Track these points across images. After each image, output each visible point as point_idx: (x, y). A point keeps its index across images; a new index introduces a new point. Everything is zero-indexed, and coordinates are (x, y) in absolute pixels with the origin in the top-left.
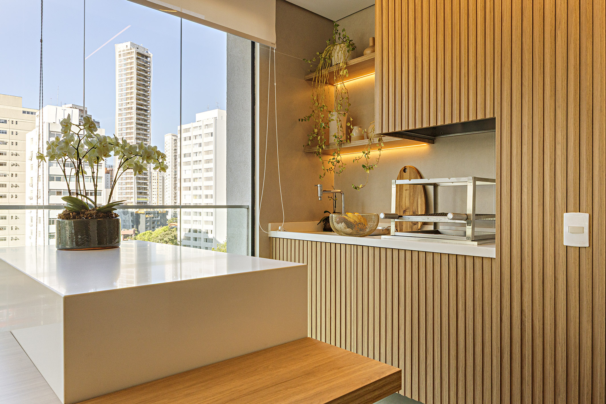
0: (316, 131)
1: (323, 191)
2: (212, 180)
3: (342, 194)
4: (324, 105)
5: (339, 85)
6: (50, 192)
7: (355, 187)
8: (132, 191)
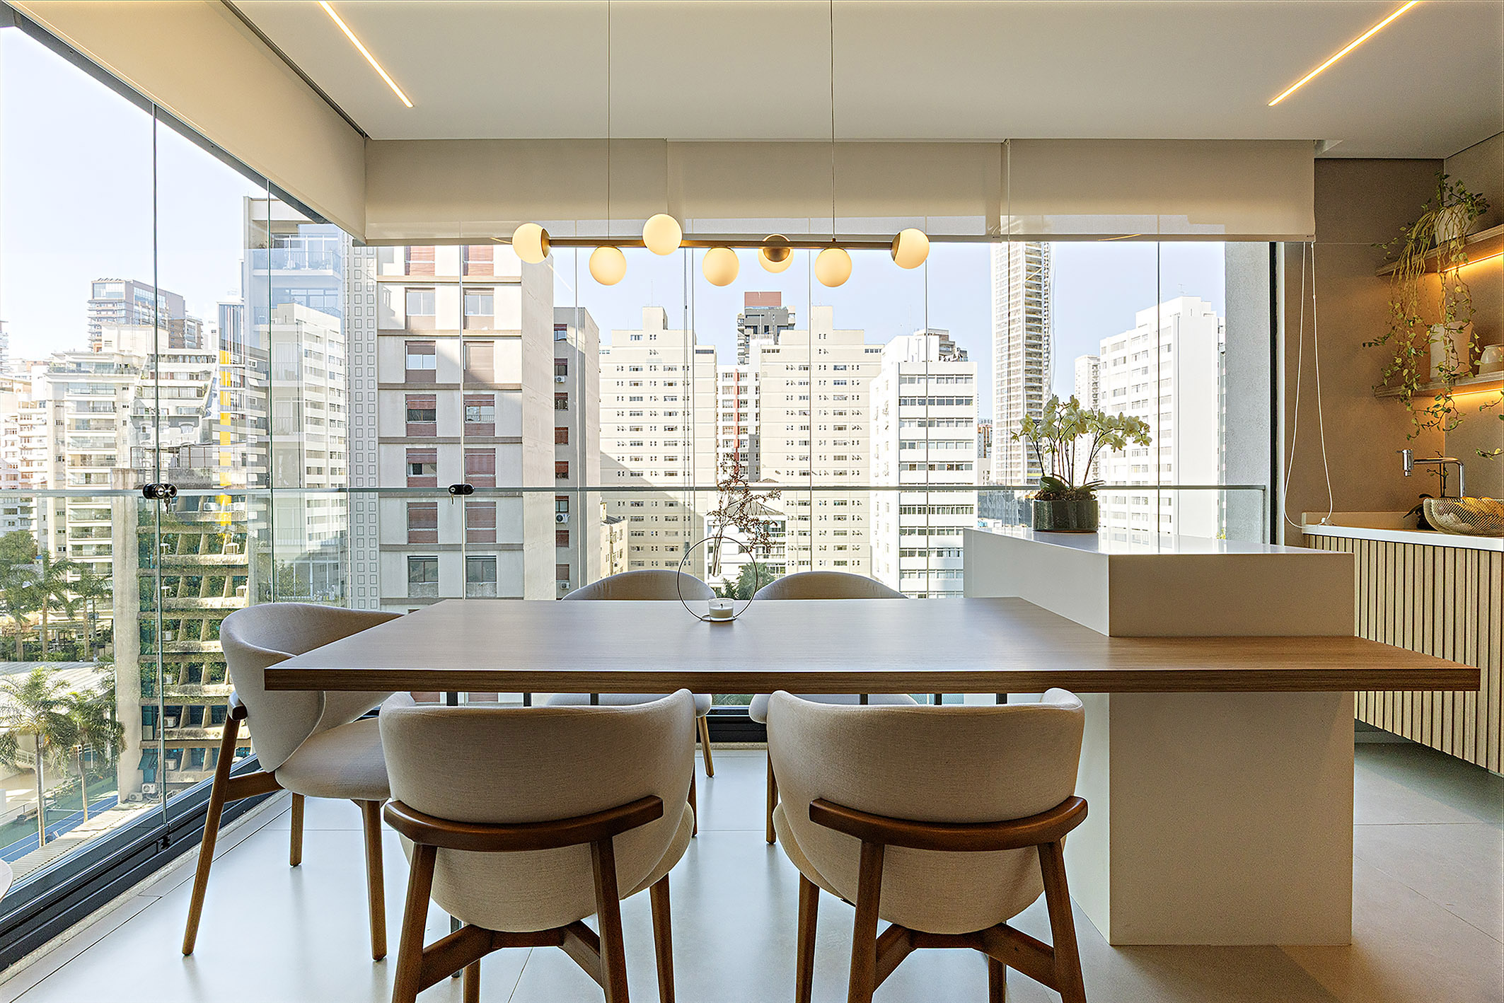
0: (1399, 361)
1: (1415, 461)
2: (1171, 437)
3: (1459, 465)
4: (1416, 316)
5: (1451, 272)
6: (902, 465)
7: (1481, 454)
8: (1018, 461)
